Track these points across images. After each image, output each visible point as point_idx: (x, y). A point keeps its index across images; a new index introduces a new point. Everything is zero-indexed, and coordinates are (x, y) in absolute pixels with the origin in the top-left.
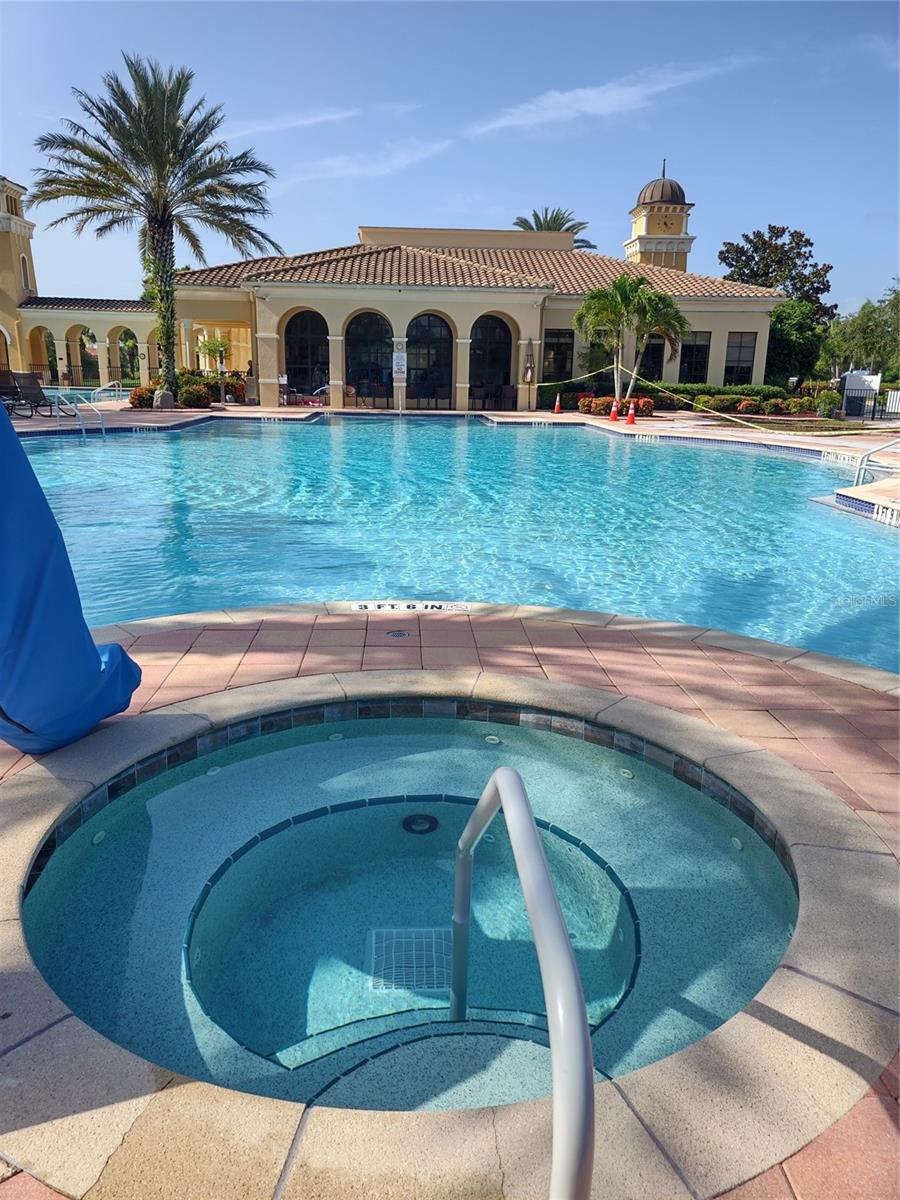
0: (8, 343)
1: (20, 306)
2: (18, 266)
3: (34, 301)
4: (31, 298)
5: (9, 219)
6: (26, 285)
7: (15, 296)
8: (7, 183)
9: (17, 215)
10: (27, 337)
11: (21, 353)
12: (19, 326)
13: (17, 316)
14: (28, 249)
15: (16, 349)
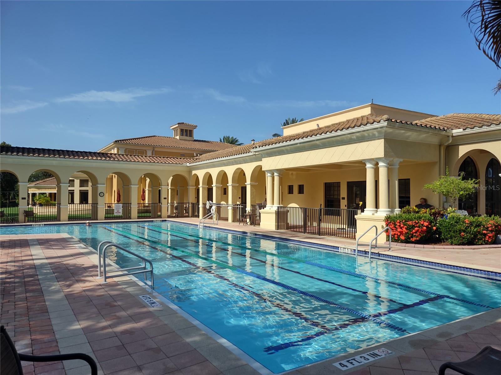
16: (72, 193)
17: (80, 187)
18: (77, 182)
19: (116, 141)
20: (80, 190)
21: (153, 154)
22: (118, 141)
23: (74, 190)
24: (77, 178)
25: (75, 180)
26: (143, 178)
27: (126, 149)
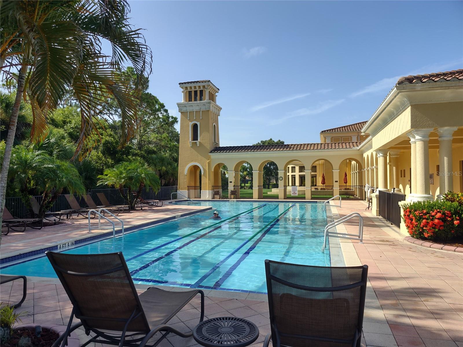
0: (202, 174)
1: (211, 152)
2: (211, 130)
3: (218, 149)
4: (216, 148)
5: (210, 103)
6: (215, 140)
7: (209, 146)
8: (210, 83)
9: (213, 101)
10: (213, 170)
11: (209, 180)
12: (209, 164)
13: (209, 158)
14: (217, 121)
15: (206, 177)
16: (294, 177)
17: (299, 172)
18: (297, 168)
19: (323, 132)
20: (299, 175)
21: (358, 140)
22: (325, 131)
23: (295, 175)
24: (297, 165)
25: (296, 167)
26: (348, 163)
27: (332, 137)
